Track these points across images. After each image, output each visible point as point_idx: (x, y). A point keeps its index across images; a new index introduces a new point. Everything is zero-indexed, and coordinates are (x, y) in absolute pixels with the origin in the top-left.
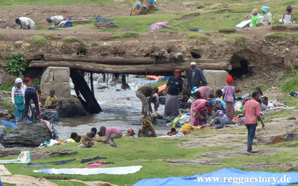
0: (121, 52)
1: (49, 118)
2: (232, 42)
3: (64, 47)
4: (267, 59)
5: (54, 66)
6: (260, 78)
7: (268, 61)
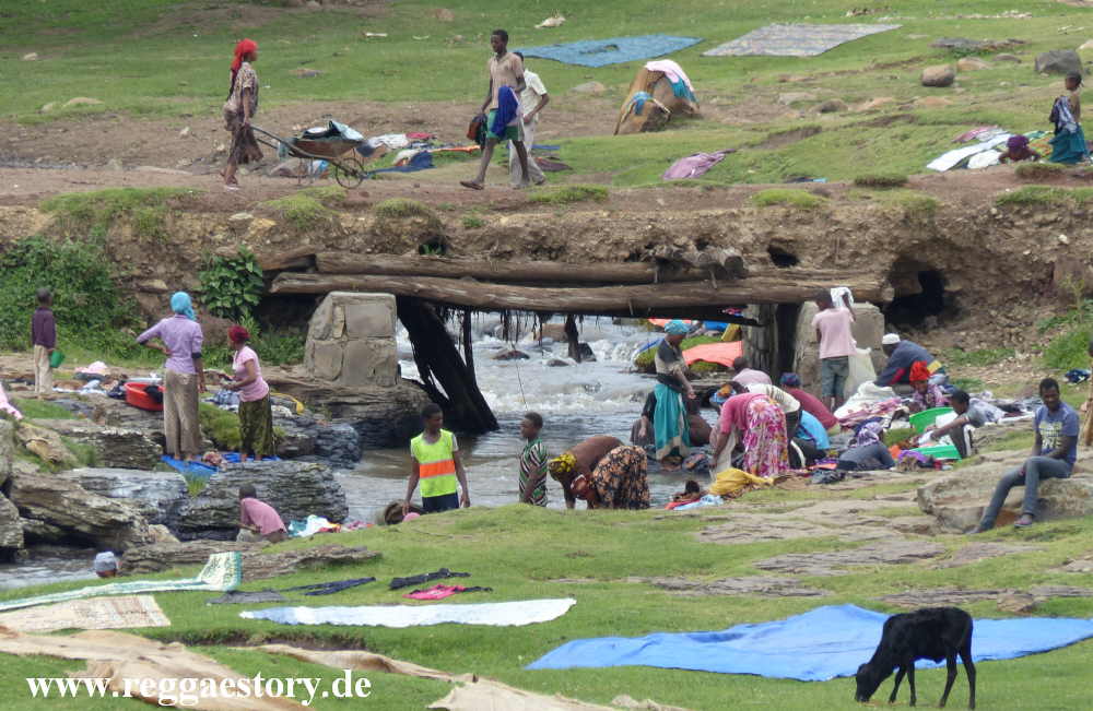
0: (555, 246)
1: (329, 448)
2: (894, 215)
3: (377, 231)
4: (1004, 268)
5: (349, 288)
6: (980, 327)
7: (1003, 273)
